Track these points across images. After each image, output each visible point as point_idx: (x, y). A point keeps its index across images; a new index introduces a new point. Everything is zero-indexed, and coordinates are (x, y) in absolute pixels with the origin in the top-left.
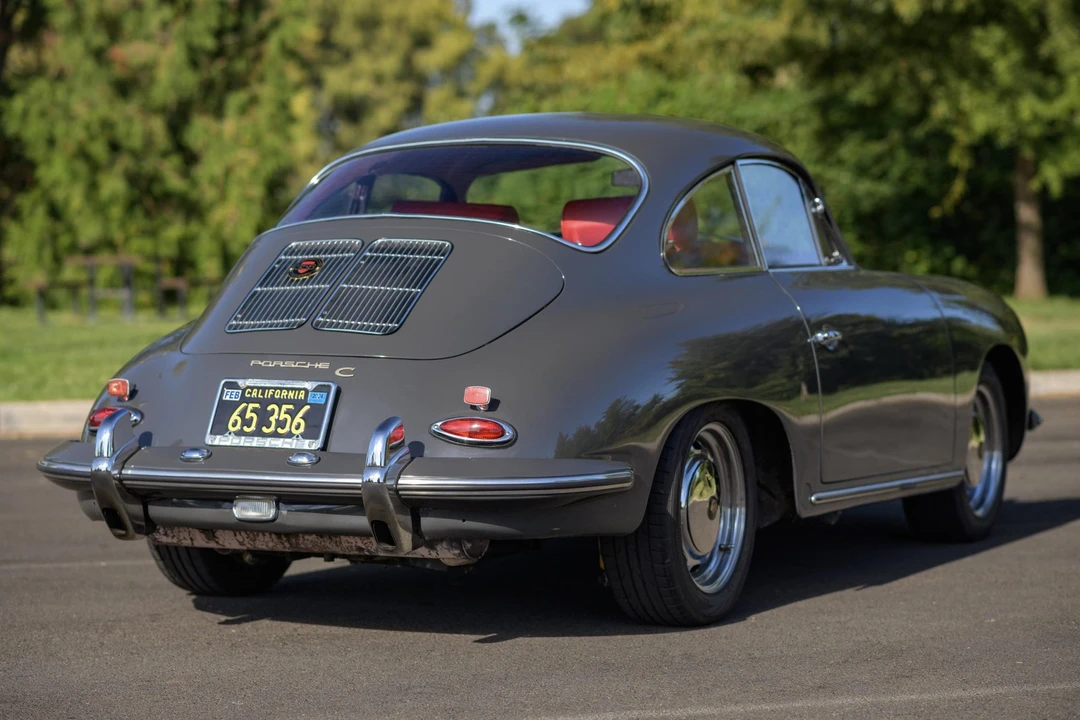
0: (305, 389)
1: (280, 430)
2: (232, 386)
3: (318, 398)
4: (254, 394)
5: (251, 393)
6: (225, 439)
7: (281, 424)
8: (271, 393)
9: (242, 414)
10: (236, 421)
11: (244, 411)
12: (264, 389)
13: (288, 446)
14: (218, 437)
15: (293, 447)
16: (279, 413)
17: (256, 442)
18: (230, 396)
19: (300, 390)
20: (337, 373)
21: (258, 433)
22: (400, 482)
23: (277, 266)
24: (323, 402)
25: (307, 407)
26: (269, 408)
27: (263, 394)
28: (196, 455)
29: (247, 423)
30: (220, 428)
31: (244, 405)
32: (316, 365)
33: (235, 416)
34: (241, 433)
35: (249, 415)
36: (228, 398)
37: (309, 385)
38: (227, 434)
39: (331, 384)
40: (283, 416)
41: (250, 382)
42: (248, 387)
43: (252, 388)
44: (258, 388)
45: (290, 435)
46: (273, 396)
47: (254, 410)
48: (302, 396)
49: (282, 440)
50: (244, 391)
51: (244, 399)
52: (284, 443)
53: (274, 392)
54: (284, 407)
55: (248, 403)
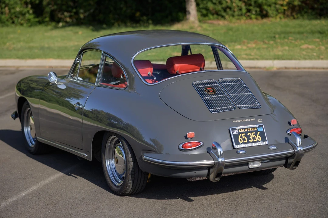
0: (256, 127)
1: (255, 140)
2: (235, 129)
3: (261, 129)
4: (242, 131)
5: (241, 131)
6: (241, 145)
7: (254, 138)
8: (247, 130)
9: (241, 137)
10: (241, 140)
12: (244, 129)
13: (259, 145)
14: (239, 145)
15: (261, 144)
16: (252, 135)
17: (250, 145)
18: (235, 132)
20: (258, 121)
21: (248, 142)
25: (259, 132)
26: (248, 134)
27: (244, 130)
28: (241, 152)
29: (244, 140)
32: (251, 120)
34: (244, 143)
35: (243, 137)
36: (234, 133)
40: (253, 136)
41: (239, 128)
43: (241, 129)
44: (242, 129)
45: (258, 141)
47: (244, 136)
48: (256, 129)
49: (257, 143)
50: (238, 130)
51: (240, 133)
52: (258, 144)
53: (247, 129)
54: (253, 133)
55: (242, 134)
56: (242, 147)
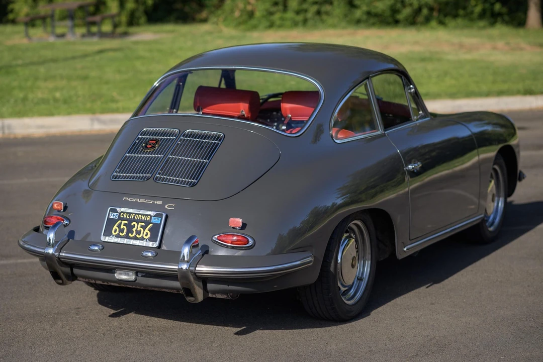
0: (150, 215)
1: (138, 236)
2: (115, 211)
3: (157, 221)
4: (125, 216)
5: (123, 215)
6: (111, 239)
7: (138, 232)
8: (133, 216)
9: (119, 226)
10: (116, 229)
11: (120, 224)
12: (130, 214)
13: (141, 245)
14: (107, 238)
15: (144, 245)
16: (137, 227)
17: (126, 241)
18: (113, 216)
19: (147, 215)
20: (166, 207)
21: (127, 237)
22: (197, 269)
23: (137, 141)
24: (159, 222)
25: (151, 225)
26: (132, 224)
27: (129, 216)
28: (96, 248)
29: (122, 231)
30: (108, 233)
31: (120, 221)
32: (156, 202)
33: (115, 227)
34: (118, 236)
35: (122, 227)
36: (112, 217)
37: (152, 213)
38: (112, 236)
39: (163, 213)
40: (139, 229)
41: (123, 210)
42: (122, 212)
43: (124, 213)
44: (127, 213)
45: (142, 239)
46: (134, 217)
47: (125, 225)
48: (148, 219)
49: (138, 241)
50: (120, 214)
51: (120, 218)
52: (140, 242)
53: (135, 216)
54: (140, 224)
55: (122, 221)
56: (112, 241)
